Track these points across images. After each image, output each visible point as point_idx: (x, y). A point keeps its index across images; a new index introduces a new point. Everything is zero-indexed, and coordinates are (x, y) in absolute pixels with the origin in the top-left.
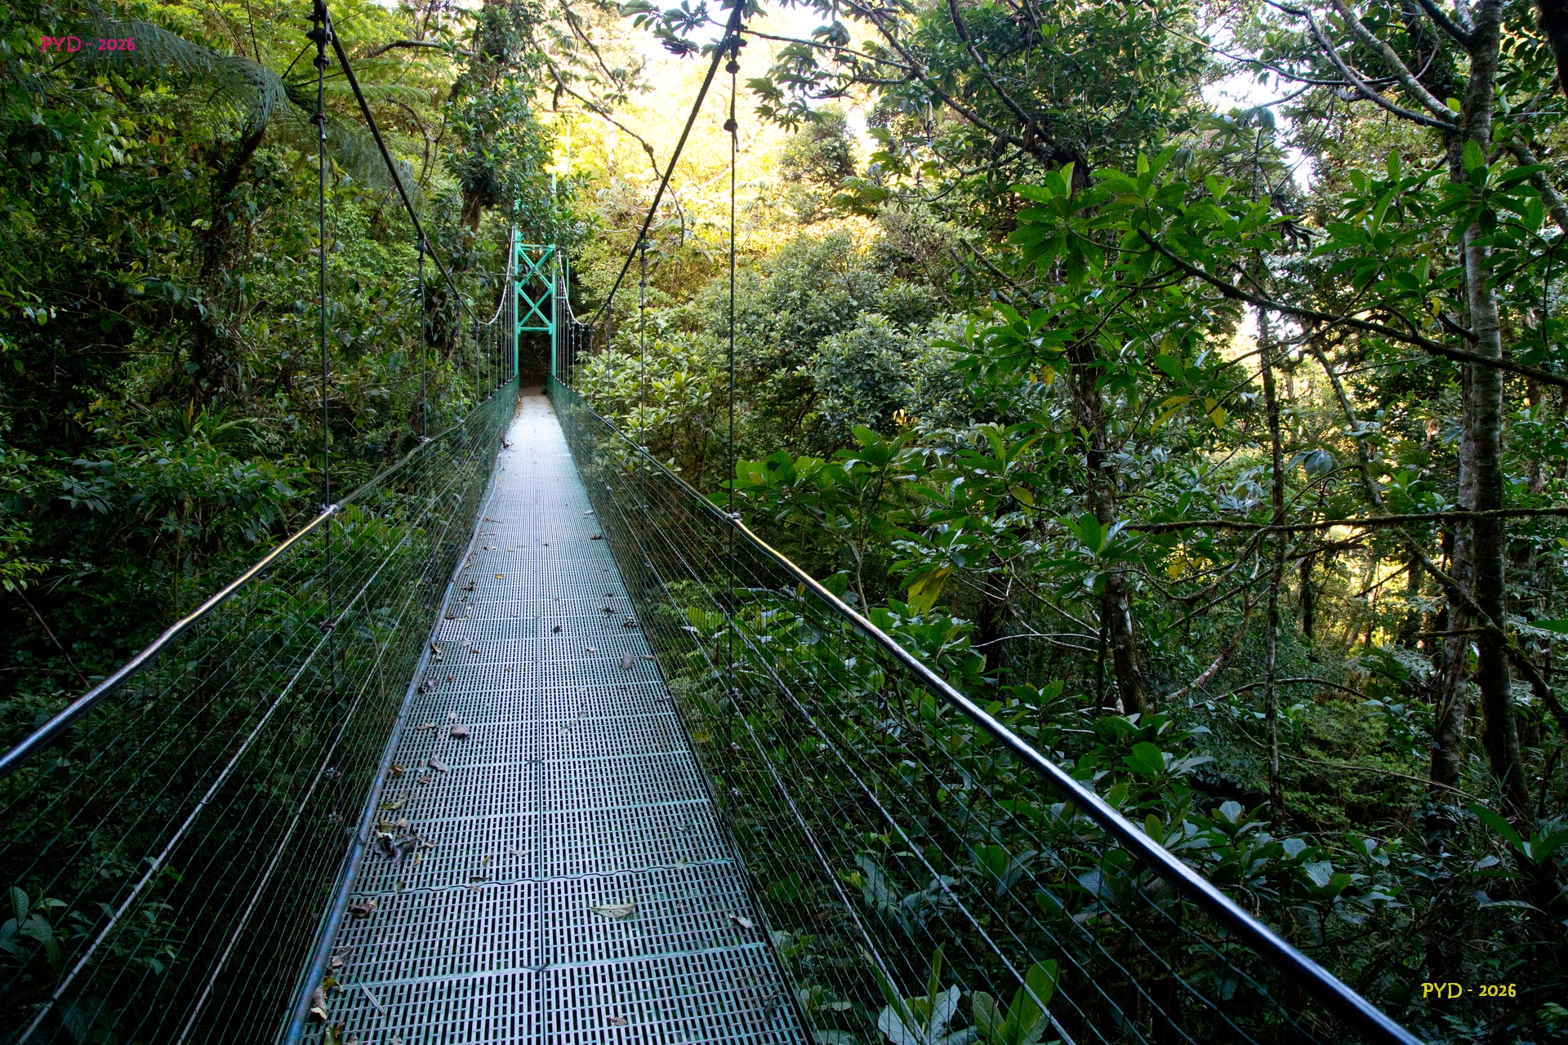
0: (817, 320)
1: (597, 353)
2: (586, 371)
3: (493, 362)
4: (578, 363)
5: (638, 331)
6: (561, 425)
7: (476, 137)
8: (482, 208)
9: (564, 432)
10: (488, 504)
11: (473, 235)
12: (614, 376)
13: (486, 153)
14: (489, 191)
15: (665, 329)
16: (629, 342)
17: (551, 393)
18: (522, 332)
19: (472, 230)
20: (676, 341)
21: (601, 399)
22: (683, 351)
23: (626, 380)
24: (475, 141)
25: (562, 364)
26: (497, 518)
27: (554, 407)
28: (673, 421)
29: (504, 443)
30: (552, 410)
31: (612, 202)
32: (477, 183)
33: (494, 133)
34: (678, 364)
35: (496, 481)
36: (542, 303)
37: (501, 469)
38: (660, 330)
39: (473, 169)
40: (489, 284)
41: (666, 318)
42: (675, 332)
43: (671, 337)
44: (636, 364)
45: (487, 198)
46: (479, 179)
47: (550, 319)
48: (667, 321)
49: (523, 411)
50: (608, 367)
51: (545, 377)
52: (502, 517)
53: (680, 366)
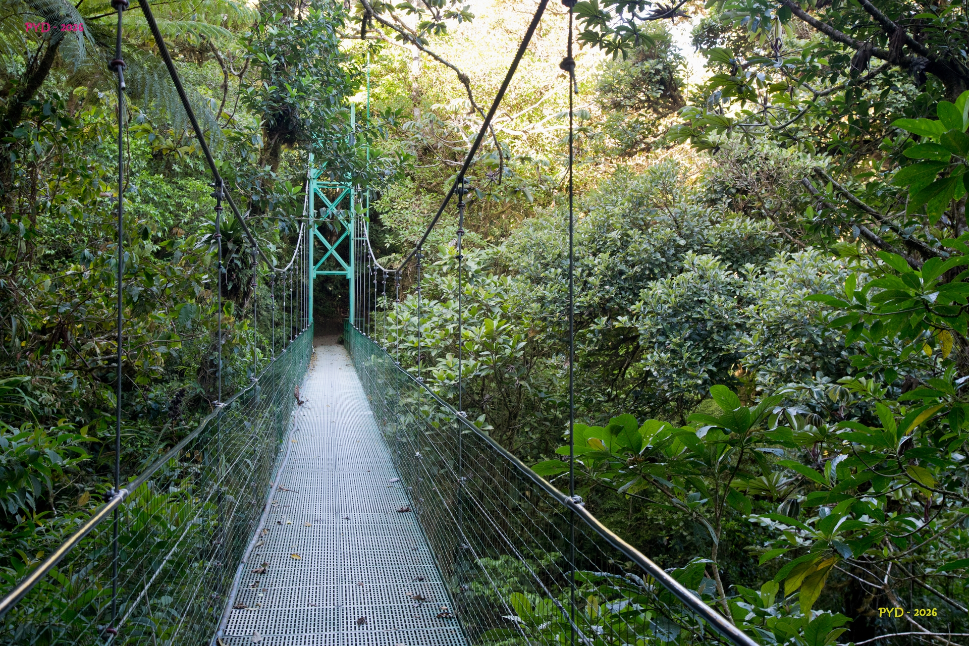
0: (640, 262)
1: (400, 299)
2: (389, 319)
3: (288, 310)
4: (379, 309)
5: (446, 274)
6: (361, 379)
7: (277, 69)
8: (283, 147)
9: (364, 386)
10: (281, 470)
11: (273, 175)
12: (419, 325)
13: (288, 87)
14: (290, 128)
15: (476, 272)
16: (437, 286)
17: (349, 343)
18: (318, 276)
19: (272, 170)
20: (488, 285)
21: (406, 349)
22: (495, 295)
23: (432, 329)
24: (276, 73)
25: (362, 311)
26: (291, 487)
27: (352, 359)
28: (483, 374)
29: (298, 399)
30: (350, 362)
31: (418, 136)
32: (277, 120)
33: (296, 66)
34: (489, 310)
35: (290, 443)
36: (340, 245)
37: (295, 429)
38: (470, 273)
39: (274, 104)
40: (289, 229)
41: (478, 259)
42: (488, 274)
43: (483, 280)
44: (445, 311)
45: (288, 136)
46: (280, 115)
47: (348, 263)
48: (479, 263)
49: (317, 363)
50: (413, 314)
51: (342, 325)
52: (297, 486)
53: (492, 313)
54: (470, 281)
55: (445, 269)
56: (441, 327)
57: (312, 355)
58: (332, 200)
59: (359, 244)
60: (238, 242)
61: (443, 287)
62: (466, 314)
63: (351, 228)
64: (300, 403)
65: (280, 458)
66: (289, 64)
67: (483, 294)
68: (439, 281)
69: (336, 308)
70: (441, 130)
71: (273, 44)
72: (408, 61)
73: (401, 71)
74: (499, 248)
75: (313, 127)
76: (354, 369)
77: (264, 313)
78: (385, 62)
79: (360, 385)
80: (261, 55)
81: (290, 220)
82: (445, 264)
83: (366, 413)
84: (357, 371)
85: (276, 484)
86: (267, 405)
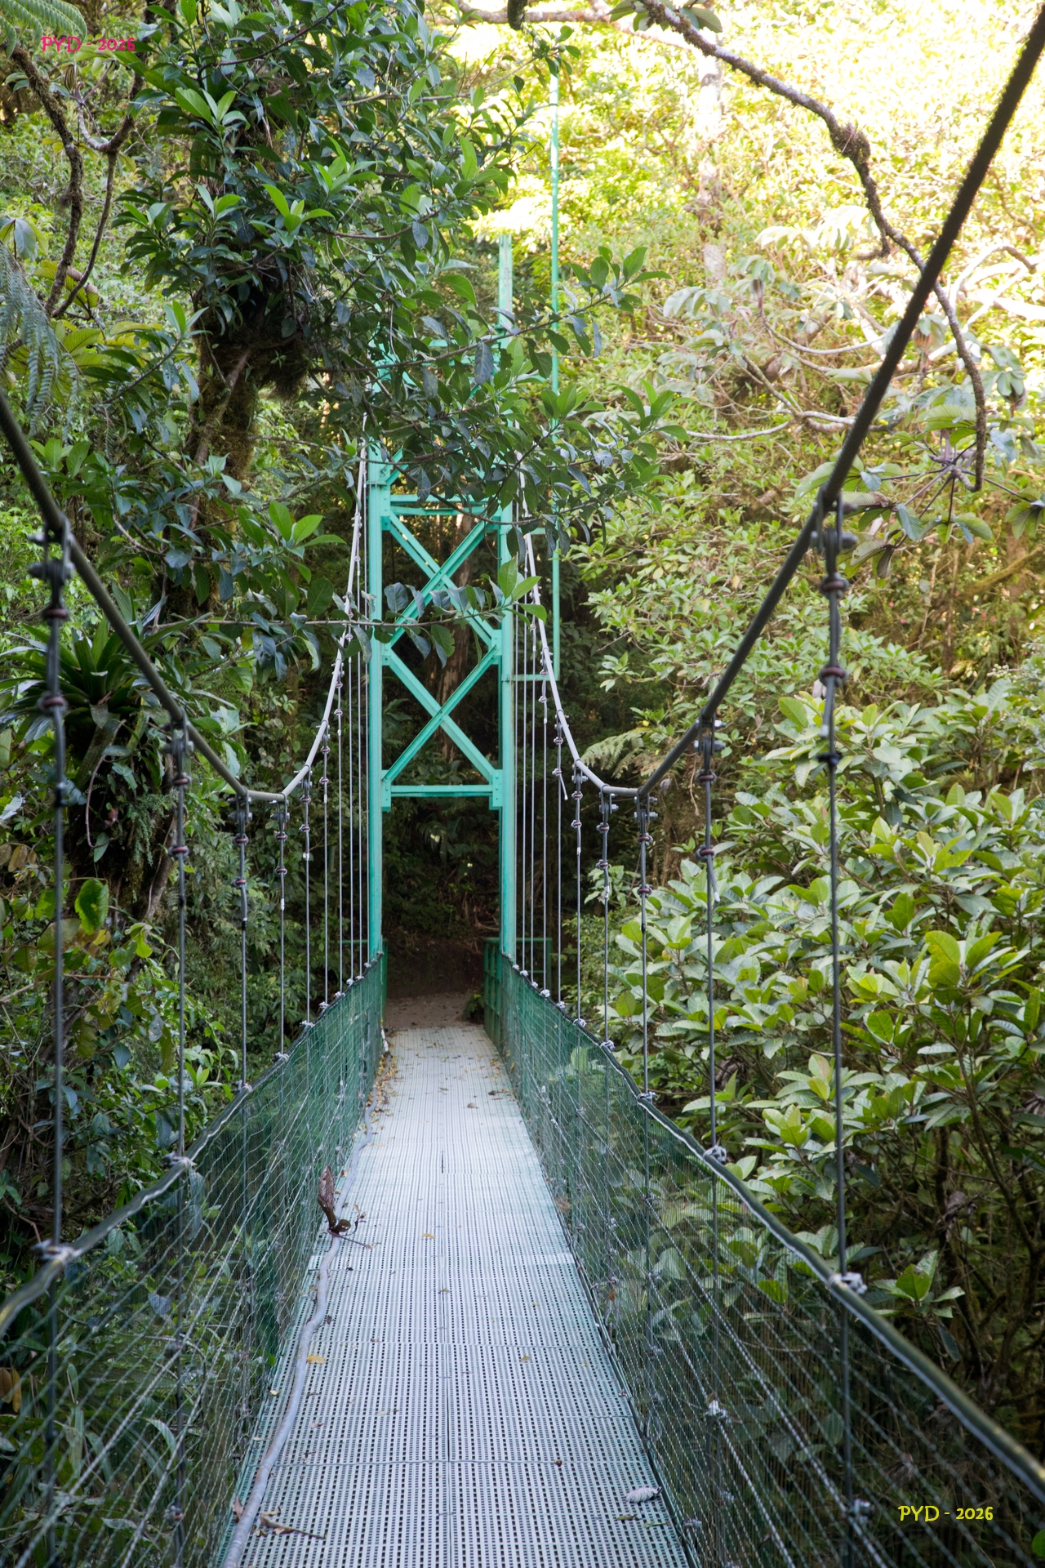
1: (661, 871)
2: (625, 942)
3: (295, 910)
4: (594, 908)
5: (808, 793)
6: (538, 1141)
7: (242, 141)
8: (265, 391)
9: (546, 1165)
10: (269, 1461)
11: (233, 486)
12: (725, 958)
13: (277, 197)
14: (286, 332)
15: (909, 781)
16: (777, 831)
17: (499, 1020)
18: (396, 801)
19: (231, 469)
20: (950, 823)
21: (681, 1039)
22: (974, 859)
23: (767, 970)
24: (239, 155)
25: (538, 912)
26: (302, 1520)
27: (511, 1072)
28: (935, 1120)
29: (329, 1212)
30: (502, 1082)
31: (714, 334)
32: (245, 308)
33: (304, 127)
34: (956, 909)
35: (302, 1368)
36: (468, 698)
37: (319, 1317)
38: (888, 788)
39: (231, 256)
40: (288, 659)
41: (911, 741)
42: (944, 791)
43: (930, 809)
44: (805, 912)
45: (280, 359)
46: (254, 290)
47: (496, 758)
48: (914, 753)
49: (397, 1087)
50: (702, 924)
51: (479, 960)
52: (322, 1515)
53: (965, 917)
54: (889, 811)
55: (802, 775)
56: (796, 965)
57: (378, 1064)
58: (442, 554)
59: (525, 693)
60: (125, 706)
61: (800, 834)
62: (876, 921)
63: (501, 643)
64: (337, 1228)
65: (266, 1418)
66: (279, 123)
67: (930, 852)
68: (784, 813)
69: (458, 904)
70: (789, 313)
71: (227, 56)
72: (682, 88)
73: (660, 122)
74: (982, 699)
75: (359, 326)
76: (515, 1108)
77: (227, 926)
78: (608, 98)
79: (534, 1161)
80: (188, 95)
81: (289, 628)
82: (804, 758)
83: (551, 1260)
84: (526, 1114)
85: (252, 1510)
86: (226, 1235)
